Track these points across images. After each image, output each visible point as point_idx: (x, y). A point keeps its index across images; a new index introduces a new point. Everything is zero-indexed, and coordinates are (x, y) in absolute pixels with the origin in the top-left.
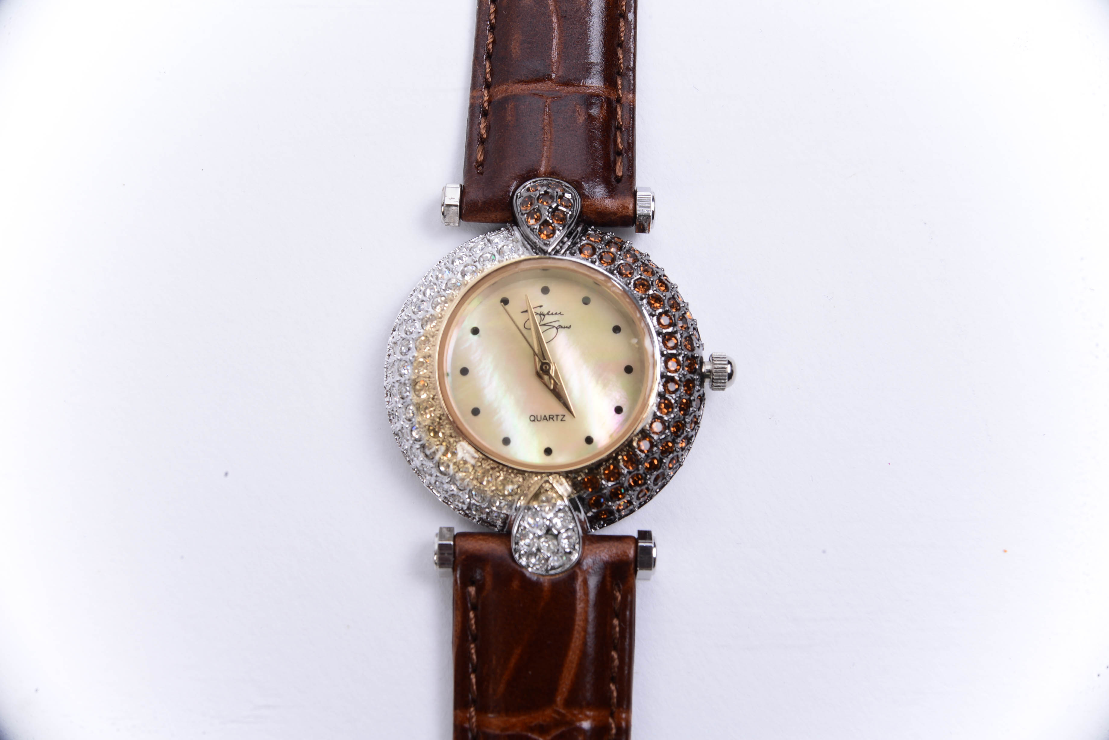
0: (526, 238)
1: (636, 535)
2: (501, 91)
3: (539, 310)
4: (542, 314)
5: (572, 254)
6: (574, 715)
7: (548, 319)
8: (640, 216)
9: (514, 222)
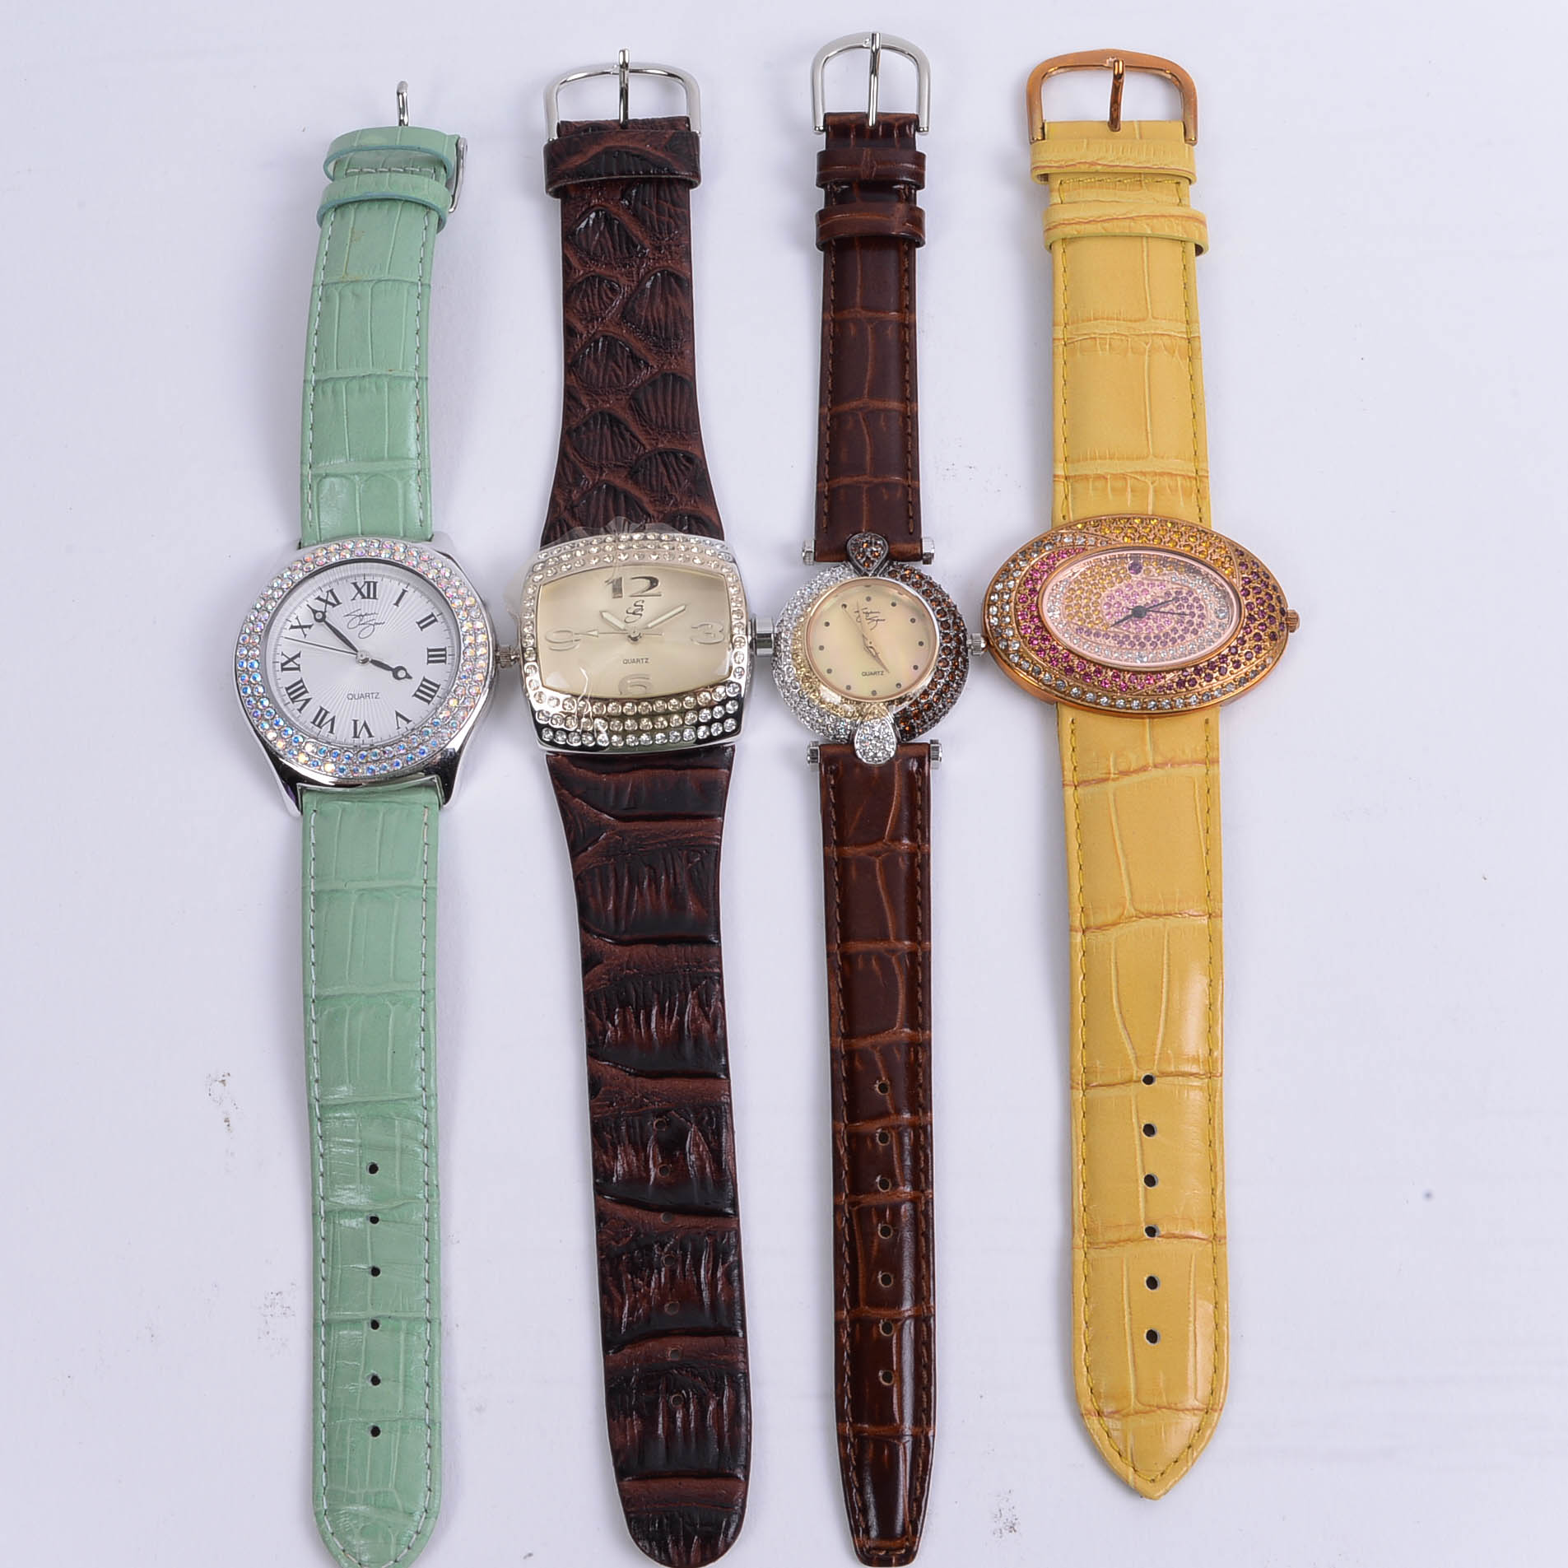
0: (856, 567)
1: (929, 742)
2: (835, 483)
3: (865, 611)
4: (867, 613)
5: (884, 576)
6: (896, 846)
7: (871, 616)
8: (925, 554)
9: (849, 559)
